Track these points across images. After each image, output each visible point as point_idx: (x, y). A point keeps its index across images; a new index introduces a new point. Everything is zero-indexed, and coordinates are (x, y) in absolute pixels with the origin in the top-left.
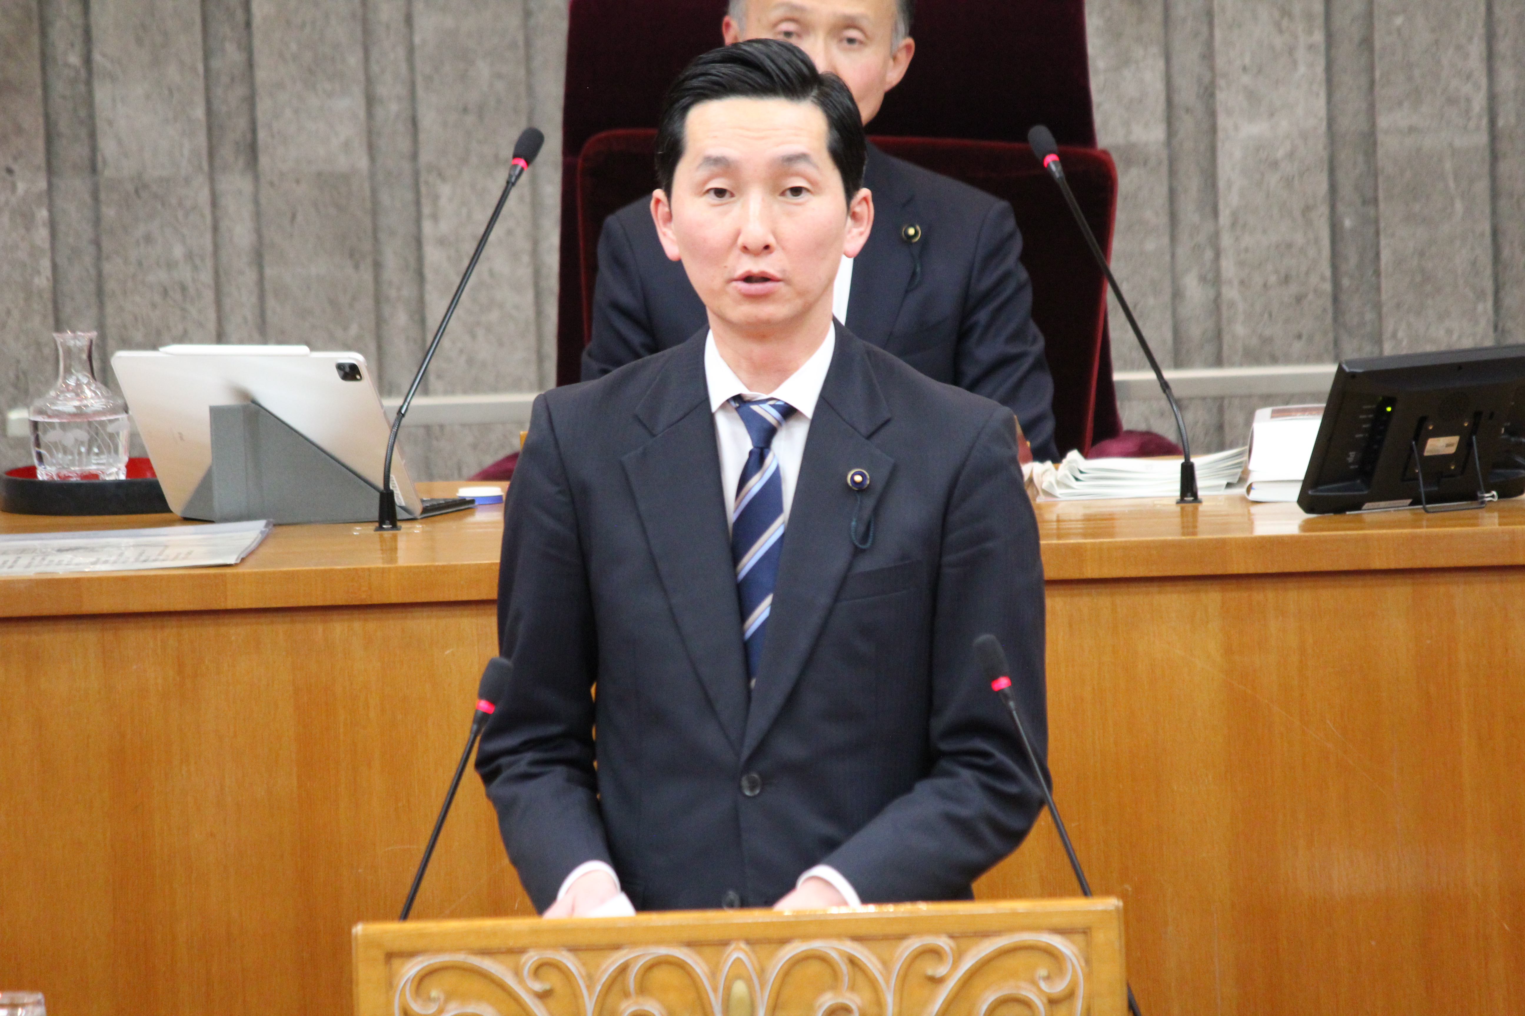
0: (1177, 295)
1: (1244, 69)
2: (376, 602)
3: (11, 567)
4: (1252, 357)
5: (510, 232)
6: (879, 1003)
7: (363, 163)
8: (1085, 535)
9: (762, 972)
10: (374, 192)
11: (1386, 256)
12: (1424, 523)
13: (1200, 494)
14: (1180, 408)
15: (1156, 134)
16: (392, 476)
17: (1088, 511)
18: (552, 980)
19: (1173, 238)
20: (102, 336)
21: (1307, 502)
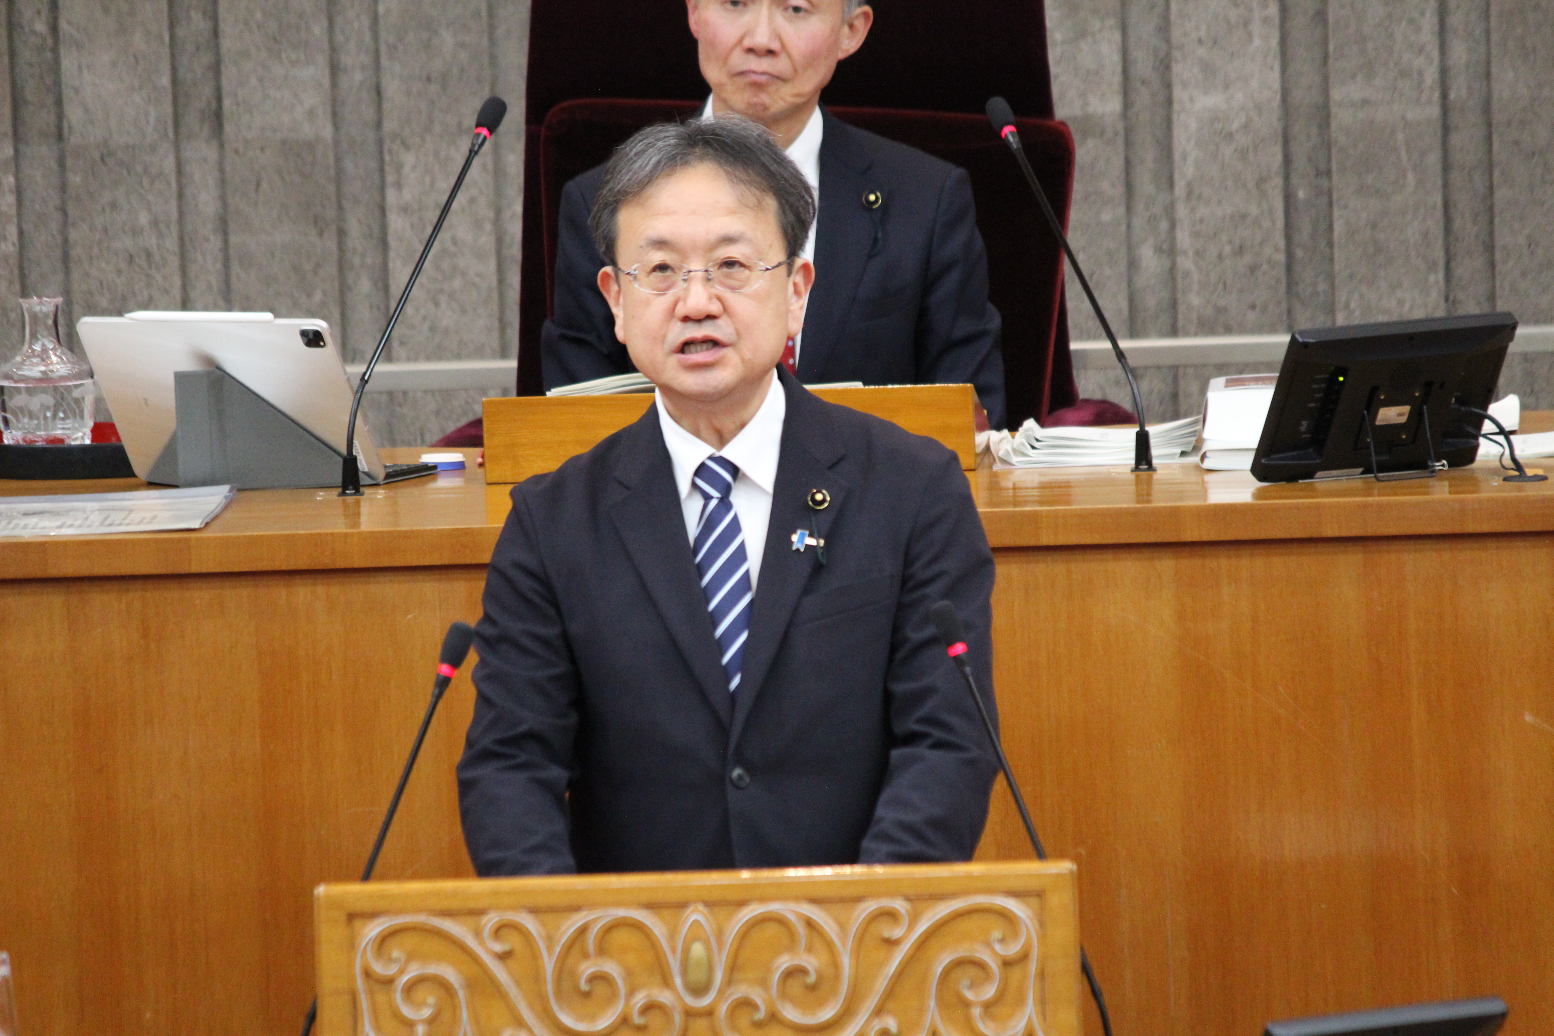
0: (1133, 264)
1: (1200, 41)
2: (339, 567)
4: (1207, 327)
5: (473, 200)
6: (836, 965)
7: (327, 131)
8: (1041, 503)
9: (720, 934)
10: (338, 160)
11: (1339, 228)
12: (1376, 492)
13: (1155, 462)
14: (1135, 377)
15: (1112, 106)
16: (356, 442)
17: (1044, 479)
18: (512, 942)
19: (1129, 209)
20: (68, 302)
21: (1260, 470)
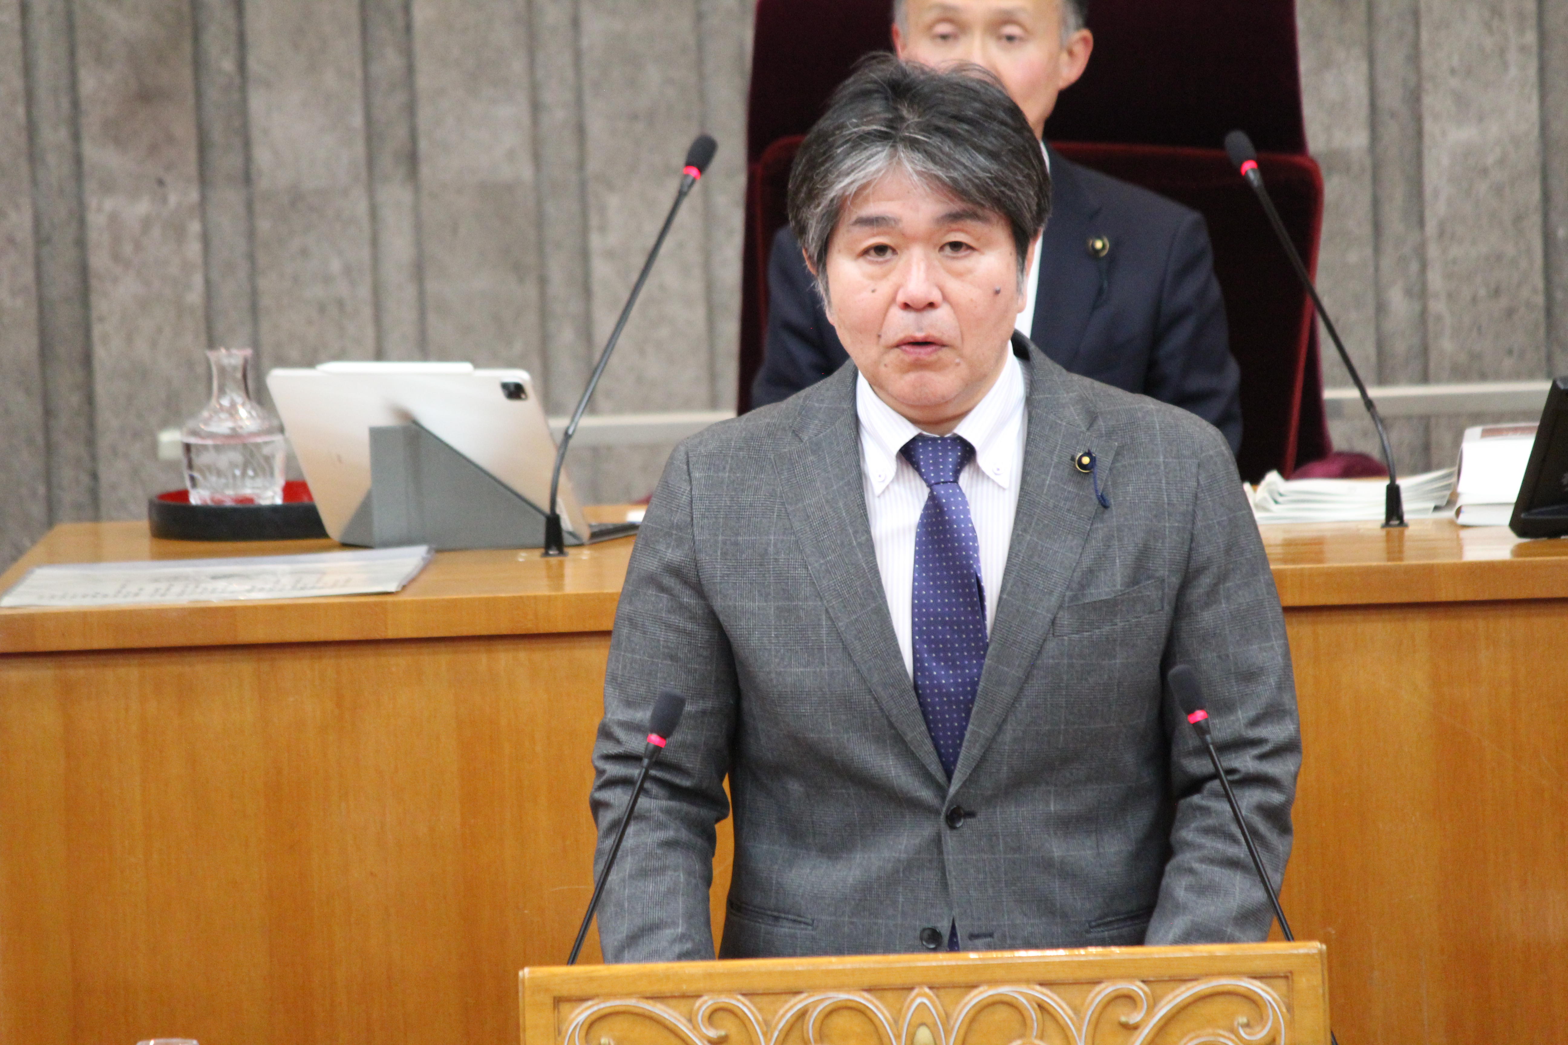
0: (1381, 308)
1: (1453, 72)
2: (542, 631)
3: (163, 595)
4: (1460, 374)
5: (681, 245)
7: (527, 173)
8: (1285, 561)
9: (947, 1017)
10: (539, 203)
13: (1407, 517)
14: (1385, 427)
15: (1359, 140)
16: (560, 500)
17: (1289, 536)
18: (726, 1027)
19: (1377, 250)
20: (257, 355)
21: (1520, 526)
